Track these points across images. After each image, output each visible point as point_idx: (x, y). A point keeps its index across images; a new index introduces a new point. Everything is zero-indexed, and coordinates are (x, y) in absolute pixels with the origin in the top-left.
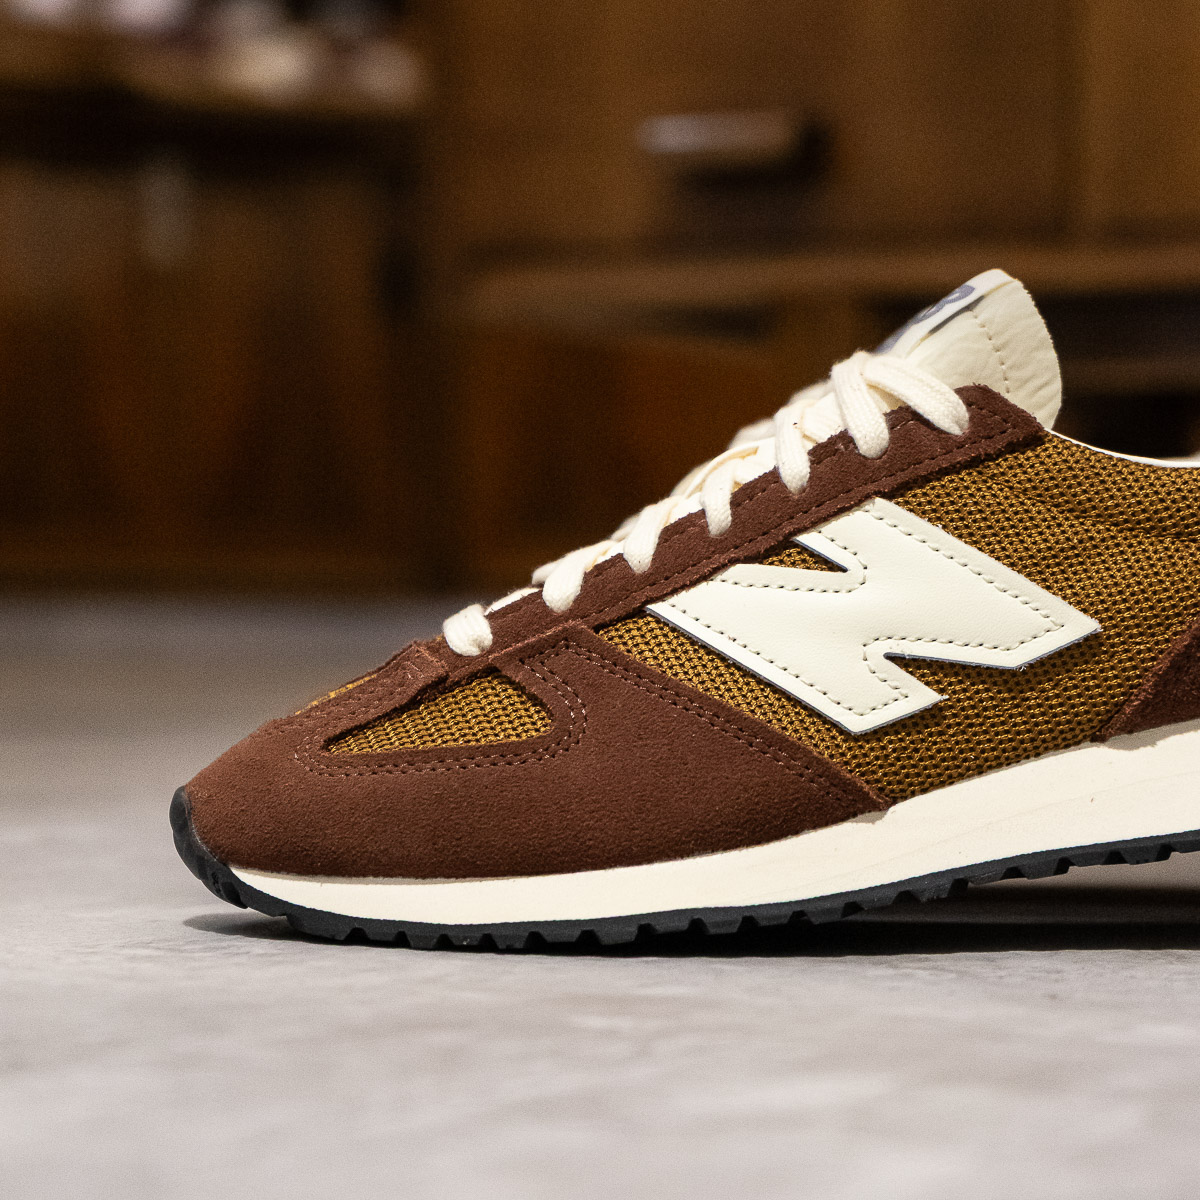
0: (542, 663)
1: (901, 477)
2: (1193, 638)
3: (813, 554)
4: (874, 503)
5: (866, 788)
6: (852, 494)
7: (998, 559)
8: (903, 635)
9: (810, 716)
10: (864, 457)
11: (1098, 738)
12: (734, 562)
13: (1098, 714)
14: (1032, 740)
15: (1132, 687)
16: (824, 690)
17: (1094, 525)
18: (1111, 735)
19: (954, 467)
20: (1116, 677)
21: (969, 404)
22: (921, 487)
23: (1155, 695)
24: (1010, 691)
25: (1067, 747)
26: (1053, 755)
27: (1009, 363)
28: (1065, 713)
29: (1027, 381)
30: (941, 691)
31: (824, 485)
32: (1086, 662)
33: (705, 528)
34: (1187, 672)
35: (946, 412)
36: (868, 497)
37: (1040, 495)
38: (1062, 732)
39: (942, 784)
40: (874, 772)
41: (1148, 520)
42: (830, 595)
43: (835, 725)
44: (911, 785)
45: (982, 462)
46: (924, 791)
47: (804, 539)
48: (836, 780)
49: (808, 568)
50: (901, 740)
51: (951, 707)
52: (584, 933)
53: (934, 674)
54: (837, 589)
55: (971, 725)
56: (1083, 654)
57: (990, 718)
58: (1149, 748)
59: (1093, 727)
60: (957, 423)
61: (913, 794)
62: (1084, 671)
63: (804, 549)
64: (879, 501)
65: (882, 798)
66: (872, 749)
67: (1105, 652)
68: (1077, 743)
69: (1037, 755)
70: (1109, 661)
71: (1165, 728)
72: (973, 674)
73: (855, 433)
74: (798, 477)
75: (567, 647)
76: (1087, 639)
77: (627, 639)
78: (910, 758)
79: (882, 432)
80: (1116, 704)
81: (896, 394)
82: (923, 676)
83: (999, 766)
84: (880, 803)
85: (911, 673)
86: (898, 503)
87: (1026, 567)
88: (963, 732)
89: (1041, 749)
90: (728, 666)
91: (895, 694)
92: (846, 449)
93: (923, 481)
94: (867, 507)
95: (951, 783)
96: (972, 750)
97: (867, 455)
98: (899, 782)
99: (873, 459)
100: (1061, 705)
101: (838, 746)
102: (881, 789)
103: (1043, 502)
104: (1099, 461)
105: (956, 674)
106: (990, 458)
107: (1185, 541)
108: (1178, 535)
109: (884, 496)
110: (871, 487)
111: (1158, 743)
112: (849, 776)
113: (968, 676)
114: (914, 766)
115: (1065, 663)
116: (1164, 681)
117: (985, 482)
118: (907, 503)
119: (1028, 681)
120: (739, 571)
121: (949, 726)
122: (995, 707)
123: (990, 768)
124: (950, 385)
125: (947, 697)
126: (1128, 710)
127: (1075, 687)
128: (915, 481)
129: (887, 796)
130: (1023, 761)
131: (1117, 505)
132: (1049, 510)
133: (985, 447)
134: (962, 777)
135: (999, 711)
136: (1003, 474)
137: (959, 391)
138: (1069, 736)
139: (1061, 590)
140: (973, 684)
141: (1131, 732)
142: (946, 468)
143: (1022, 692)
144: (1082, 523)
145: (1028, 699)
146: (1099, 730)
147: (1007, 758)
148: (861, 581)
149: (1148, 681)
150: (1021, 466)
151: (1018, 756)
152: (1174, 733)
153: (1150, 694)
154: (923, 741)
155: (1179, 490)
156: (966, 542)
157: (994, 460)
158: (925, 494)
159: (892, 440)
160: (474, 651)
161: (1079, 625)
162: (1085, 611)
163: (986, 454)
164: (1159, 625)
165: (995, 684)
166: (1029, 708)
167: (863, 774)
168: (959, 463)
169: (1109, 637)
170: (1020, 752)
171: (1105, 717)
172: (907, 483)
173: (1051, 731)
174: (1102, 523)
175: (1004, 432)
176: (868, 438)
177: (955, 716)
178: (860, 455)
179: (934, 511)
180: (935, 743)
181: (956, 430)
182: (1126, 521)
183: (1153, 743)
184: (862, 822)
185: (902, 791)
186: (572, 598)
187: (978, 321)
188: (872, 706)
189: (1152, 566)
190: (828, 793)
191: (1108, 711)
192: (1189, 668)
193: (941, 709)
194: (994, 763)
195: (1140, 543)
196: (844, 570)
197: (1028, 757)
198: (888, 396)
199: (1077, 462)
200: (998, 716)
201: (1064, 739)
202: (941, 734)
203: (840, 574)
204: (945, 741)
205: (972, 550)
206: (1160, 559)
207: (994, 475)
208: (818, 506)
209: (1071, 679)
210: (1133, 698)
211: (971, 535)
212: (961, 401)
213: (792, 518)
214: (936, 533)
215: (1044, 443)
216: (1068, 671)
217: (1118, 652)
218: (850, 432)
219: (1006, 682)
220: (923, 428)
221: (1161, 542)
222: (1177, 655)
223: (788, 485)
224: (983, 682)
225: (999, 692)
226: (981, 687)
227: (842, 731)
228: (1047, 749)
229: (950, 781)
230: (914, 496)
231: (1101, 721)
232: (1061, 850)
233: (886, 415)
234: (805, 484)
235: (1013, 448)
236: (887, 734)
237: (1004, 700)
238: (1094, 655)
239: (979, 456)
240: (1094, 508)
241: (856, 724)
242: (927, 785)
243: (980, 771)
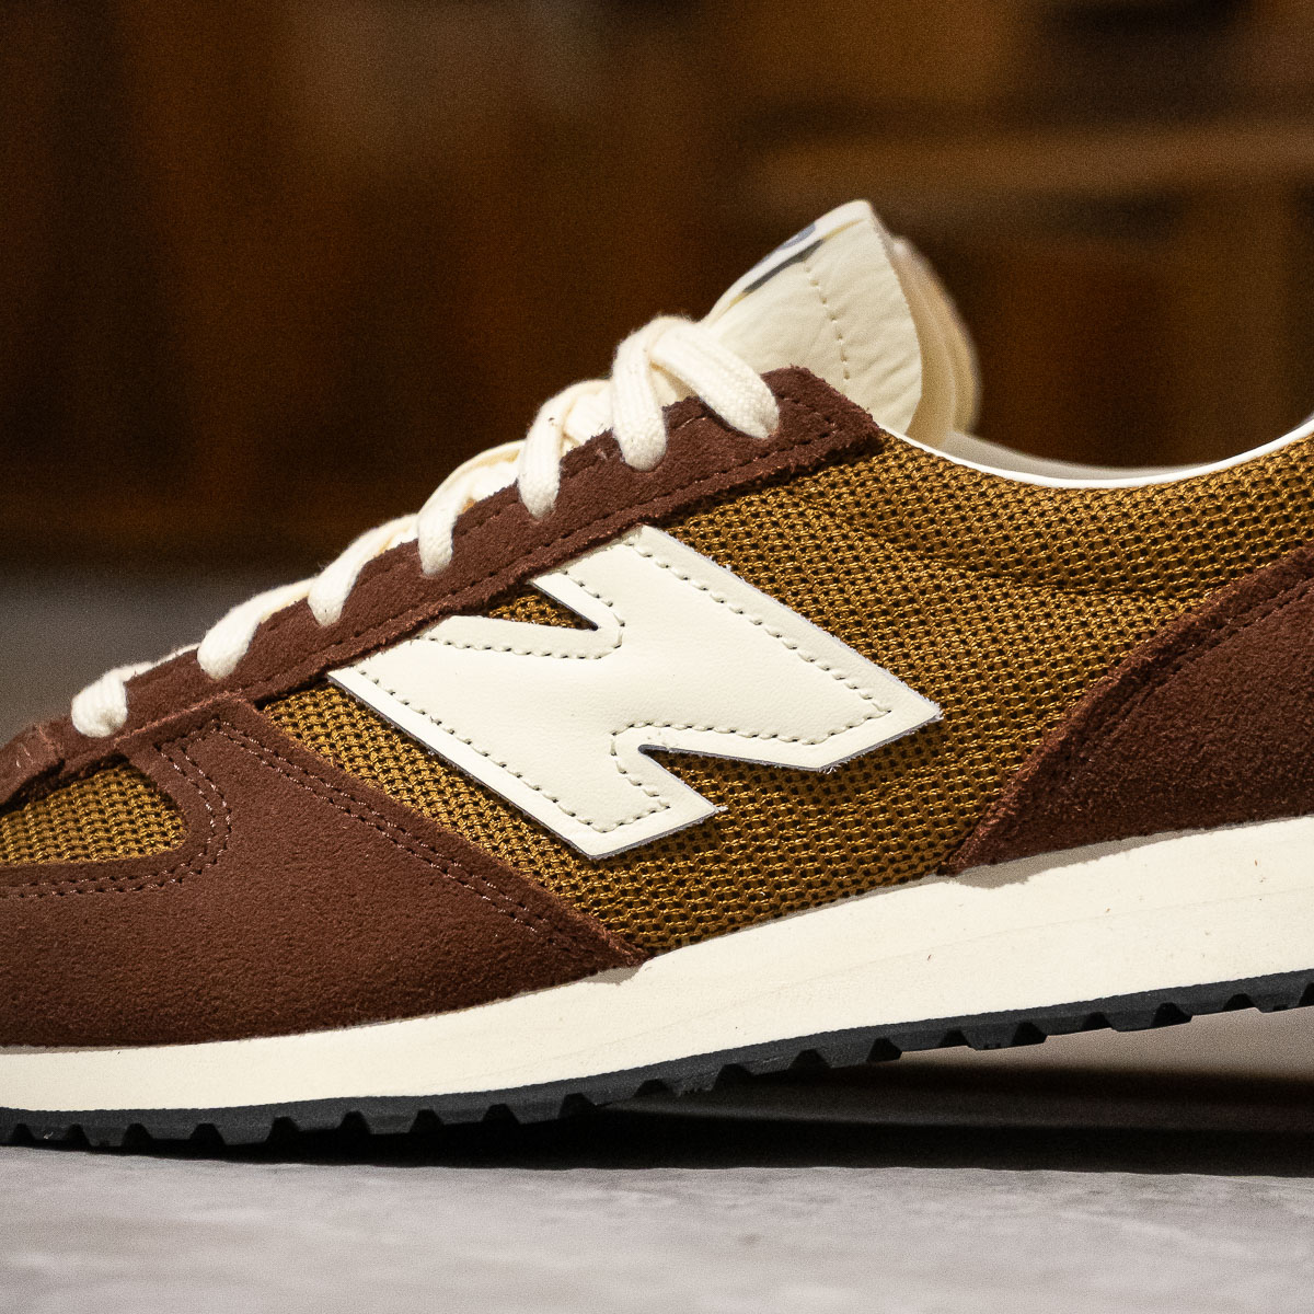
0: (184, 750)
1: (680, 497)
2: (1072, 732)
3: (555, 604)
4: (640, 533)
5: (605, 934)
6: (610, 520)
7: (807, 615)
8: (667, 720)
9: (534, 832)
10: (632, 468)
11: (946, 871)
12: (446, 613)
13: (942, 836)
14: (850, 871)
15: (989, 799)
16: (555, 795)
17: (943, 569)
18: (963, 867)
19: (753, 483)
20: (966, 784)
21: (780, 396)
22: (707, 512)
23: (1021, 812)
24: (816, 801)
25: (903, 881)
26: (883, 892)
27: (847, 337)
28: (895, 834)
29: (871, 363)
30: (719, 800)
31: (574, 508)
32: (924, 763)
33: (416, 564)
34: (1066, 779)
35: (747, 406)
36: (629, 526)
37: (870, 526)
38: (892, 861)
39: (721, 931)
40: (618, 913)
41: (1019, 562)
42: (573, 662)
43: (567, 846)
44: (674, 930)
45: (795, 477)
46: (695, 940)
47: (544, 582)
48: (560, 922)
49: (548, 624)
50: (660, 868)
51: (732, 823)
52: (201, 1128)
53: (709, 776)
54: (582, 653)
55: (761, 849)
56: (919, 751)
57: (788, 839)
58: (1017, 886)
59: (937, 855)
60: (762, 421)
61: (679, 944)
62: (922, 775)
63: (544, 597)
64: (647, 530)
65: (631, 949)
66: (618, 880)
67: (951, 749)
68: (917, 877)
69: (860, 892)
70: (956, 762)
71: (1042, 858)
72: (764, 776)
73: (622, 437)
74: (541, 495)
75: (219, 728)
76: (924, 730)
77: (299, 721)
78: (671, 893)
79: (656, 434)
80: (968, 823)
81: (683, 379)
82: (694, 778)
83: (805, 906)
84: (625, 956)
85: (678, 774)
86: (674, 535)
87: (844, 627)
88: (750, 859)
89: (864, 884)
90: (428, 760)
91: (653, 803)
92: (608, 455)
93: (712, 502)
94: (631, 539)
95: (735, 930)
96: (761, 883)
97: (634, 465)
98: (657, 927)
99: (643, 472)
100: (889, 822)
101: (568, 875)
102: (629, 937)
103: (875, 536)
104: (956, 478)
105: (741, 777)
106: (803, 471)
107: (1071, 593)
108: (1061, 584)
109: (655, 523)
110: (636, 512)
111: (1030, 878)
112: (579, 917)
113: (758, 780)
114: (677, 905)
115: (893, 764)
116: (1032, 790)
117: (796, 505)
118: (687, 533)
119: (842, 788)
120: (454, 626)
121: (730, 850)
122: (795, 823)
123: (791, 909)
124: (755, 369)
125: (725, 808)
126: (982, 831)
127: (909, 797)
128: (698, 503)
129: (637, 946)
130: (839, 900)
131: (975, 541)
132: (882, 547)
133: (797, 457)
134: (749, 921)
135: (801, 829)
136: (822, 494)
137: (768, 378)
138: (903, 866)
139: (892, 660)
140: (764, 791)
141: (993, 862)
142: (741, 486)
143: (833, 803)
144: (927, 567)
145: (843, 813)
146: (947, 860)
147: (815, 896)
148: (616, 642)
149: (1009, 791)
150: (847, 483)
151: (829, 893)
152: (1054, 865)
153: (1013, 810)
154: (691, 870)
155: (1063, 520)
156: (764, 591)
157: (810, 475)
158: (711, 522)
159: (670, 443)
160: (103, 731)
161: (911, 711)
162: (922, 691)
163: (798, 466)
164: (1027, 711)
165: (795, 791)
166: (844, 826)
167: (603, 915)
168: (759, 478)
169: (956, 729)
170: (832, 887)
171: (953, 841)
172: (687, 506)
173: (876, 858)
174: (955, 566)
175: (825, 435)
176: (635, 442)
177: (738, 835)
178: (624, 464)
179: (723, 545)
180: (709, 873)
181: (759, 432)
182: (988, 564)
183: (1022, 878)
184: (601, 981)
185: (661, 939)
186: (235, 659)
187: (810, 276)
188: (619, 819)
189: (1021, 628)
190: (551, 941)
191: (956, 833)
192: (1068, 774)
193: (718, 826)
194: (796, 903)
195: (1006, 595)
196: (594, 627)
197: (846, 895)
198: (676, 382)
199: (925, 479)
200: (799, 836)
201: (897, 871)
202: (717, 860)
203: (587, 633)
204: (723, 871)
205: (771, 603)
206: (1032, 619)
207: (810, 496)
208: (564, 537)
209: (903, 786)
210: (989, 814)
211: (772, 580)
212: (768, 391)
213: (530, 552)
214: (723, 577)
215: (882, 452)
216: (898, 775)
217: (970, 749)
218: (614, 432)
219: (810, 789)
220: (715, 429)
221: (1036, 594)
222: (1048, 755)
223: (530, 506)
224: (779, 789)
225: (801, 803)
226: (775, 795)
227: (576, 854)
228: (873, 884)
229: (733, 926)
230: (696, 525)
231: (947, 846)
232: (878, 1027)
233: (665, 409)
234: (552, 505)
235: (837, 458)
236: (640, 859)
237: (807, 814)
238: (935, 754)
239: (787, 469)
240: (944, 544)
241: (595, 844)
242: (697, 932)
243: (777, 914)
